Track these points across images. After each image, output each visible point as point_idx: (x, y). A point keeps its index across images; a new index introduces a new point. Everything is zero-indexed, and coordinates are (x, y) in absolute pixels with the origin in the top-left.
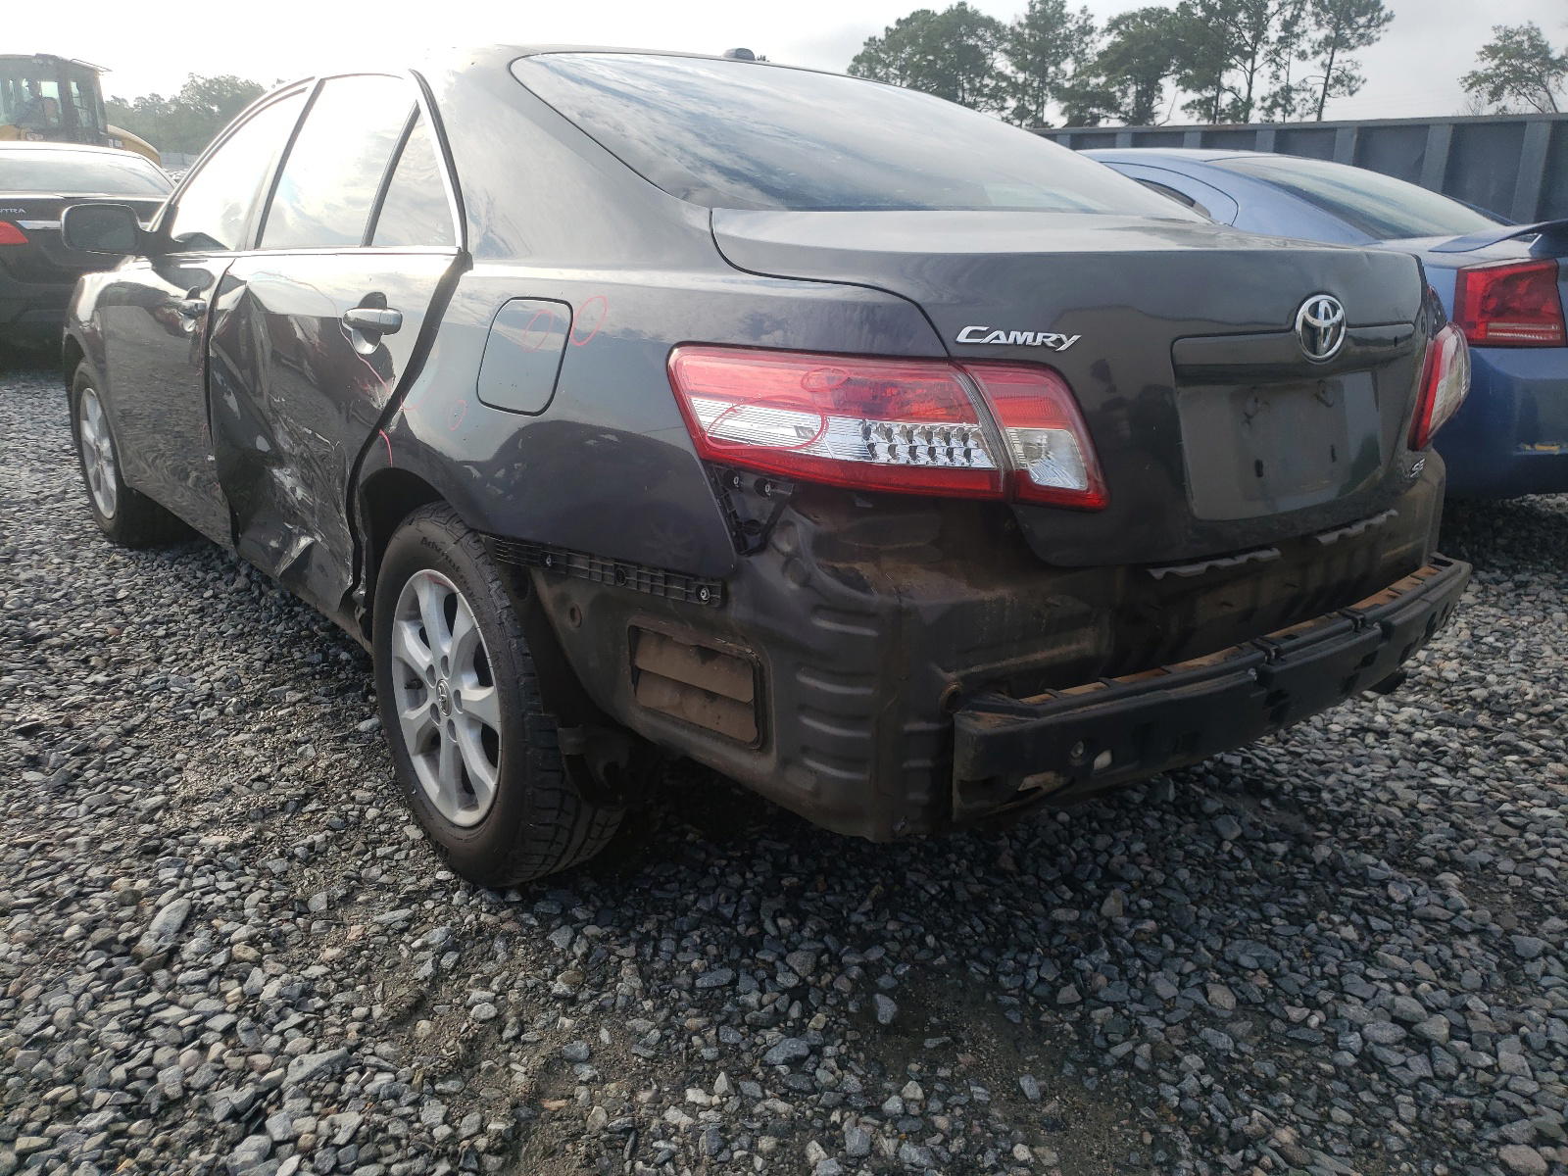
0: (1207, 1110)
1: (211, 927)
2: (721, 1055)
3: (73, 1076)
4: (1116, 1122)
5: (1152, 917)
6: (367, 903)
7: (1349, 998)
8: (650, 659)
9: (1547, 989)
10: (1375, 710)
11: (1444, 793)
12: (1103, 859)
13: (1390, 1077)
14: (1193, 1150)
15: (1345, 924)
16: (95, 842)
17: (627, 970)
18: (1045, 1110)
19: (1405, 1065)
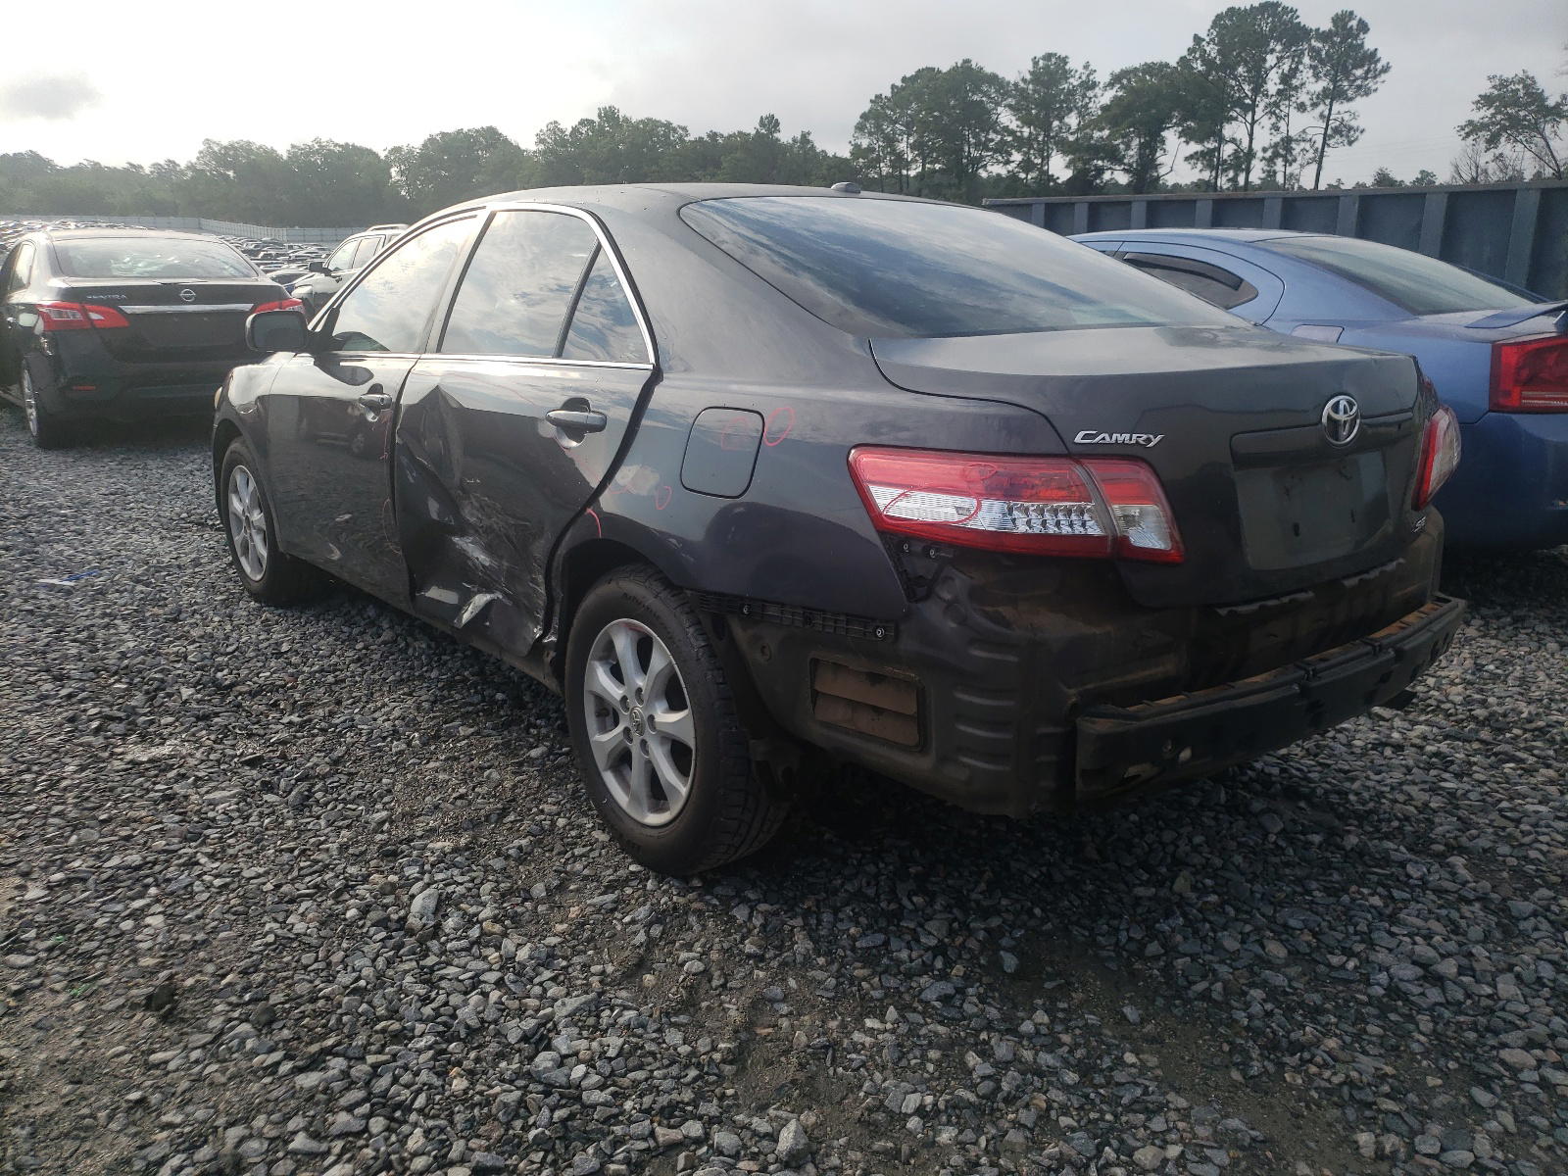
0: (1271, 1027)
1: (460, 909)
2: (886, 995)
3: (393, 1014)
4: (1200, 1037)
5: (1215, 892)
6: (578, 890)
7: (1377, 948)
8: (828, 684)
9: (1537, 940)
10: (1392, 728)
11: (1452, 794)
12: (1171, 849)
13: (1413, 1003)
14: (1261, 1055)
15: (1372, 895)
16: (344, 848)
17: (799, 936)
18: (1145, 1030)
19: (1423, 994)
